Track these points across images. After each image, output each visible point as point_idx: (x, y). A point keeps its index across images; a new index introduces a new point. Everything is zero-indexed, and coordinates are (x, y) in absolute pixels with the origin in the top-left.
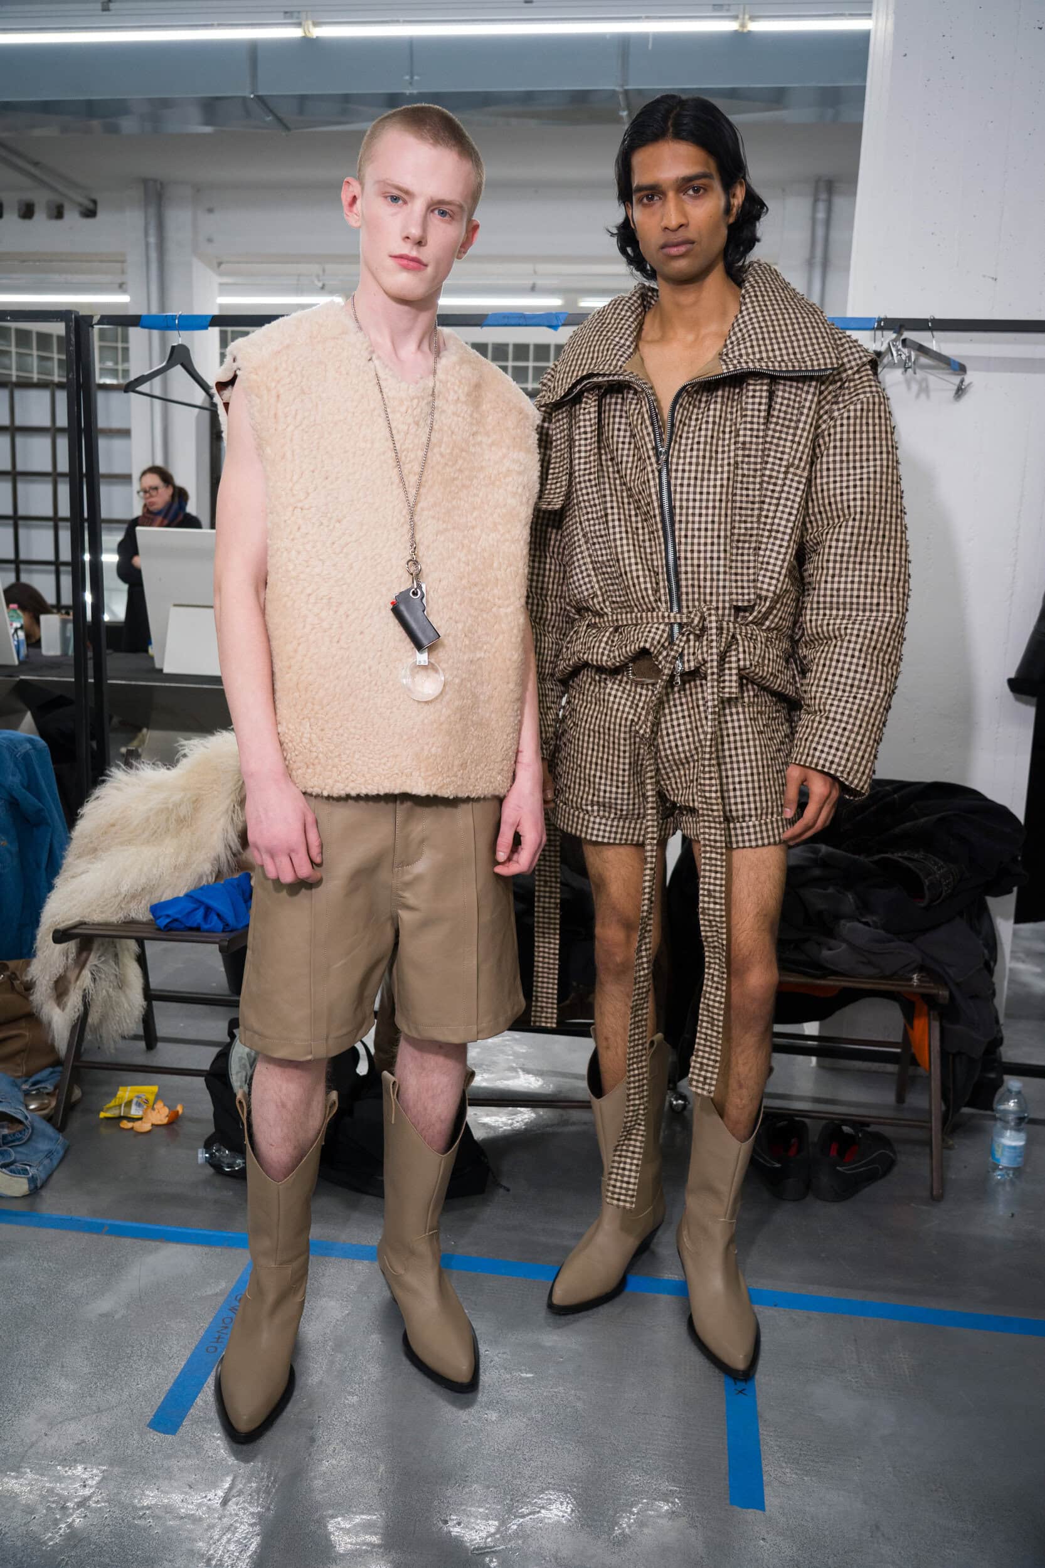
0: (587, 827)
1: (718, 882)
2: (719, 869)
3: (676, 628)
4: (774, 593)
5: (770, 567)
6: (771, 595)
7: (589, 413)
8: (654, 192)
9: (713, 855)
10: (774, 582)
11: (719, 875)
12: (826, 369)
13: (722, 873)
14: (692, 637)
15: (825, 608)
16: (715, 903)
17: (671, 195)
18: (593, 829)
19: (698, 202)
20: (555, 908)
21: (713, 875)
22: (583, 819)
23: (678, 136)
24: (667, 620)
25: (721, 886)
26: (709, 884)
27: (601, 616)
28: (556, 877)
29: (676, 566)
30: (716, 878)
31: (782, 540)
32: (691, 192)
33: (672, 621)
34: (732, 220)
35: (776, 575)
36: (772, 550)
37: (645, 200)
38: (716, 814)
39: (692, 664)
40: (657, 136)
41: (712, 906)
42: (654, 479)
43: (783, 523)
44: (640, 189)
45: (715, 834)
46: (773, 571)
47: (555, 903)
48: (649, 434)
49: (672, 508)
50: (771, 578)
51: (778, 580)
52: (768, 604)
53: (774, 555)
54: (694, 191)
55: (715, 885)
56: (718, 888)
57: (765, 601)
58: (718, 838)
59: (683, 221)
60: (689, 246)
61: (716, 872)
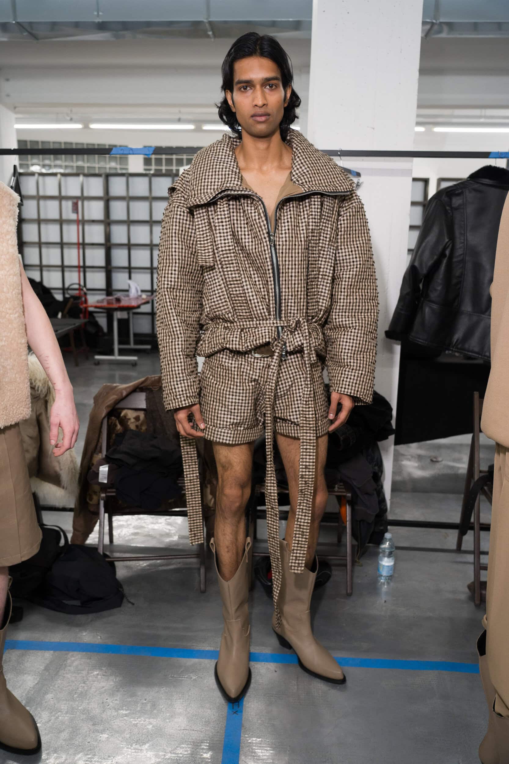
0: (214, 434)
1: (311, 461)
2: (311, 454)
3: (280, 328)
4: (325, 307)
5: (323, 294)
6: (323, 308)
7: (224, 211)
8: (248, 84)
9: (308, 447)
10: (324, 301)
11: (311, 457)
12: (347, 191)
13: (313, 456)
14: (289, 333)
15: (342, 312)
16: (309, 472)
17: (258, 87)
18: (217, 434)
19: (272, 93)
20: (196, 479)
21: (308, 457)
22: (212, 429)
23: (262, 55)
24: (275, 325)
25: (313, 462)
26: (306, 462)
27: (231, 322)
28: (195, 462)
29: (280, 296)
30: (310, 459)
31: (328, 280)
32: (268, 87)
33: (279, 325)
34: (286, 105)
35: (325, 298)
36: (323, 285)
37: (242, 89)
38: (311, 426)
39: (292, 347)
40: (250, 54)
41: (307, 473)
42: (268, 249)
43: (328, 271)
44: (240, 82)
45: (310, 436)
46: (324, 296)
47: (196, 476)
48: (264, 225)
49: (278, 265)
50: (323, 299)
51: (326, 300)
52: (322, 313)
53: (324, 287)
54: (270, 86)
55: (309, 462)
56: (311, 464)
57: (321, 311)
58: (312, 438)
59: (265, 102)
60: (267, 117)
61: (310, 456)
